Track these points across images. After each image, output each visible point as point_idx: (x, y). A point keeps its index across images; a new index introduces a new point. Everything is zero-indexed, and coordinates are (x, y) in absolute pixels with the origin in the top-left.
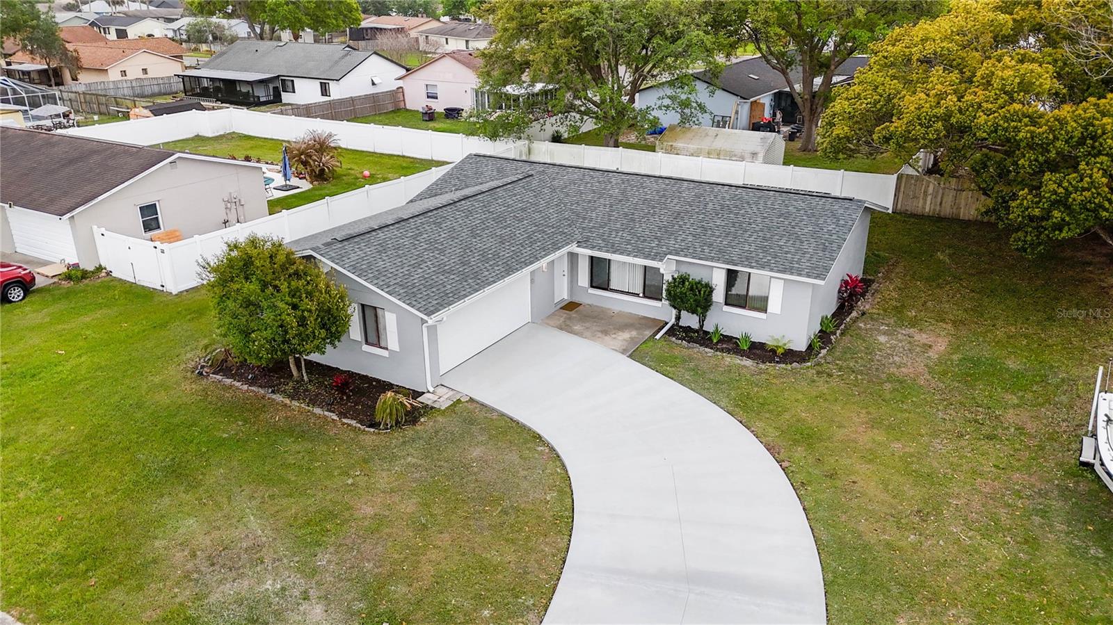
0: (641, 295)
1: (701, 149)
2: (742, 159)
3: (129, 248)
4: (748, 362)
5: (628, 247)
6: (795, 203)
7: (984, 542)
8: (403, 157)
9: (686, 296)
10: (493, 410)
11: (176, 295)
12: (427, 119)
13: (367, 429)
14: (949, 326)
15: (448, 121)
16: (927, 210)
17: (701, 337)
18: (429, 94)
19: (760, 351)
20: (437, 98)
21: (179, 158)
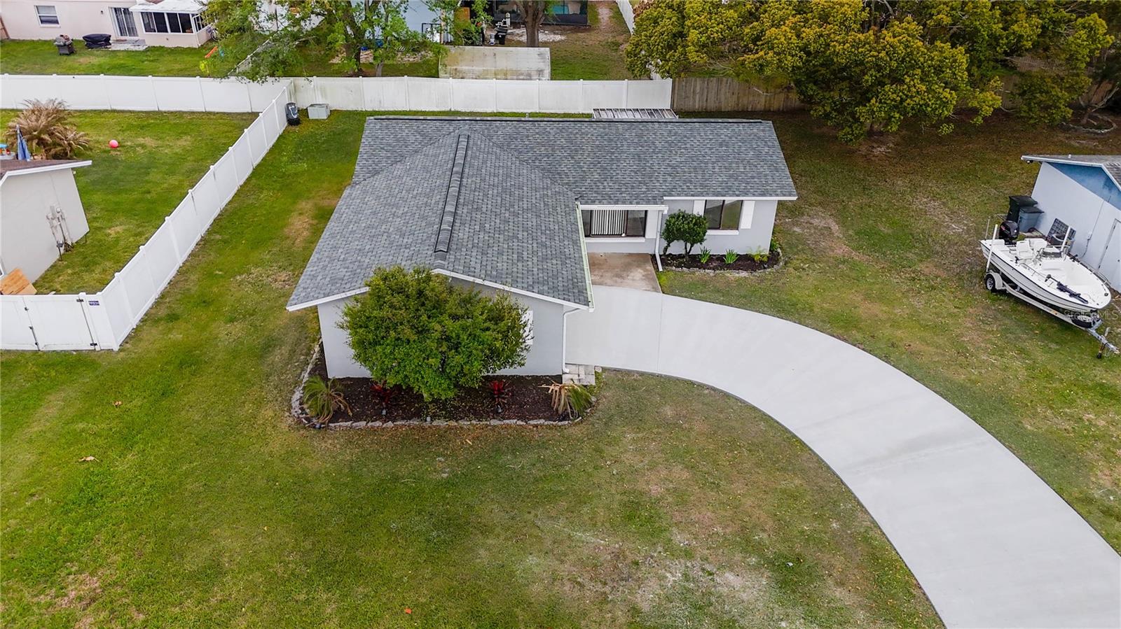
0: (624, 235)
1: (487, 70)
2: (529, 77)
3: (26, 309)
4: (744, 274)
5: (623, 195)
6: (722, 132)
7: (1005, 360)
8: (114, 111)
12: (68, 52)
13: (560, 424)
14: (819, 208)
15: (95, 51)
16: (697, 107)
17: (693, 261)
18: (42, 18)
19: (746, 262)
20: (56, 22)
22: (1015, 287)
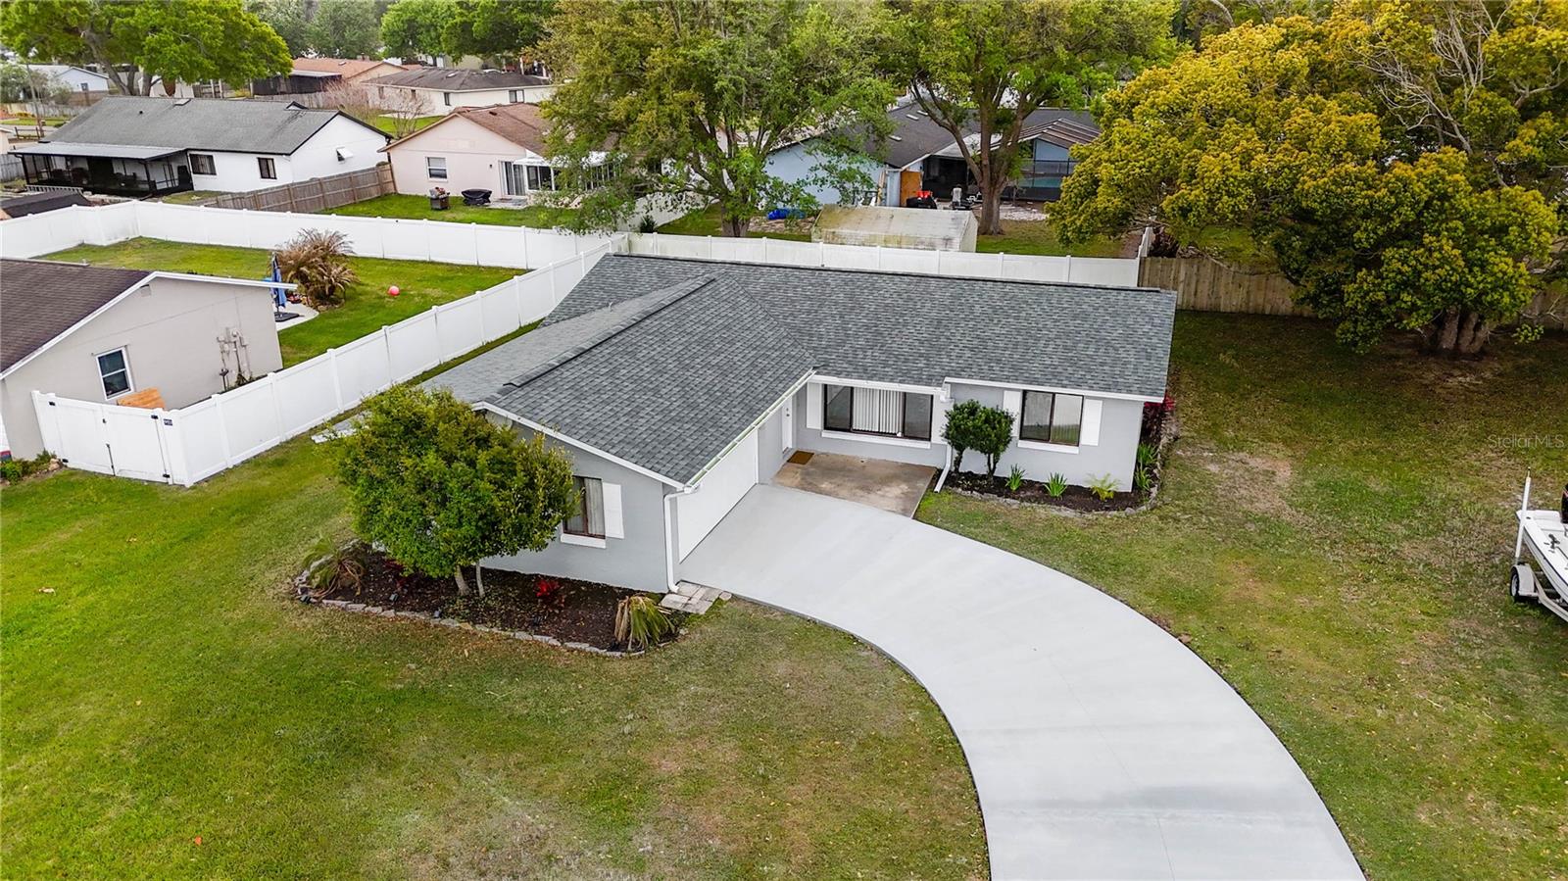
0: (899, 435)
2: (932, 247)
3: (104, 421)
4: (1069, 513)
5: (886, 369)
6: (1087, 300)
7: (1461, 707)
8: (432, 263)
9: (982, 430)
10: (771, 608)
11: (192, 488)
12: (439, 207)
13: (608, 654)
14: (1280, 446)
15: (470, 209)
17: (998, 486)
18: (432, 172)
19: (1080, 497)
20: (445, 177)
21: (157, 279)
22: (1554, 596)
